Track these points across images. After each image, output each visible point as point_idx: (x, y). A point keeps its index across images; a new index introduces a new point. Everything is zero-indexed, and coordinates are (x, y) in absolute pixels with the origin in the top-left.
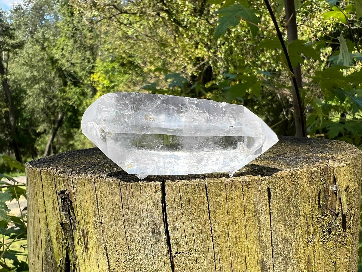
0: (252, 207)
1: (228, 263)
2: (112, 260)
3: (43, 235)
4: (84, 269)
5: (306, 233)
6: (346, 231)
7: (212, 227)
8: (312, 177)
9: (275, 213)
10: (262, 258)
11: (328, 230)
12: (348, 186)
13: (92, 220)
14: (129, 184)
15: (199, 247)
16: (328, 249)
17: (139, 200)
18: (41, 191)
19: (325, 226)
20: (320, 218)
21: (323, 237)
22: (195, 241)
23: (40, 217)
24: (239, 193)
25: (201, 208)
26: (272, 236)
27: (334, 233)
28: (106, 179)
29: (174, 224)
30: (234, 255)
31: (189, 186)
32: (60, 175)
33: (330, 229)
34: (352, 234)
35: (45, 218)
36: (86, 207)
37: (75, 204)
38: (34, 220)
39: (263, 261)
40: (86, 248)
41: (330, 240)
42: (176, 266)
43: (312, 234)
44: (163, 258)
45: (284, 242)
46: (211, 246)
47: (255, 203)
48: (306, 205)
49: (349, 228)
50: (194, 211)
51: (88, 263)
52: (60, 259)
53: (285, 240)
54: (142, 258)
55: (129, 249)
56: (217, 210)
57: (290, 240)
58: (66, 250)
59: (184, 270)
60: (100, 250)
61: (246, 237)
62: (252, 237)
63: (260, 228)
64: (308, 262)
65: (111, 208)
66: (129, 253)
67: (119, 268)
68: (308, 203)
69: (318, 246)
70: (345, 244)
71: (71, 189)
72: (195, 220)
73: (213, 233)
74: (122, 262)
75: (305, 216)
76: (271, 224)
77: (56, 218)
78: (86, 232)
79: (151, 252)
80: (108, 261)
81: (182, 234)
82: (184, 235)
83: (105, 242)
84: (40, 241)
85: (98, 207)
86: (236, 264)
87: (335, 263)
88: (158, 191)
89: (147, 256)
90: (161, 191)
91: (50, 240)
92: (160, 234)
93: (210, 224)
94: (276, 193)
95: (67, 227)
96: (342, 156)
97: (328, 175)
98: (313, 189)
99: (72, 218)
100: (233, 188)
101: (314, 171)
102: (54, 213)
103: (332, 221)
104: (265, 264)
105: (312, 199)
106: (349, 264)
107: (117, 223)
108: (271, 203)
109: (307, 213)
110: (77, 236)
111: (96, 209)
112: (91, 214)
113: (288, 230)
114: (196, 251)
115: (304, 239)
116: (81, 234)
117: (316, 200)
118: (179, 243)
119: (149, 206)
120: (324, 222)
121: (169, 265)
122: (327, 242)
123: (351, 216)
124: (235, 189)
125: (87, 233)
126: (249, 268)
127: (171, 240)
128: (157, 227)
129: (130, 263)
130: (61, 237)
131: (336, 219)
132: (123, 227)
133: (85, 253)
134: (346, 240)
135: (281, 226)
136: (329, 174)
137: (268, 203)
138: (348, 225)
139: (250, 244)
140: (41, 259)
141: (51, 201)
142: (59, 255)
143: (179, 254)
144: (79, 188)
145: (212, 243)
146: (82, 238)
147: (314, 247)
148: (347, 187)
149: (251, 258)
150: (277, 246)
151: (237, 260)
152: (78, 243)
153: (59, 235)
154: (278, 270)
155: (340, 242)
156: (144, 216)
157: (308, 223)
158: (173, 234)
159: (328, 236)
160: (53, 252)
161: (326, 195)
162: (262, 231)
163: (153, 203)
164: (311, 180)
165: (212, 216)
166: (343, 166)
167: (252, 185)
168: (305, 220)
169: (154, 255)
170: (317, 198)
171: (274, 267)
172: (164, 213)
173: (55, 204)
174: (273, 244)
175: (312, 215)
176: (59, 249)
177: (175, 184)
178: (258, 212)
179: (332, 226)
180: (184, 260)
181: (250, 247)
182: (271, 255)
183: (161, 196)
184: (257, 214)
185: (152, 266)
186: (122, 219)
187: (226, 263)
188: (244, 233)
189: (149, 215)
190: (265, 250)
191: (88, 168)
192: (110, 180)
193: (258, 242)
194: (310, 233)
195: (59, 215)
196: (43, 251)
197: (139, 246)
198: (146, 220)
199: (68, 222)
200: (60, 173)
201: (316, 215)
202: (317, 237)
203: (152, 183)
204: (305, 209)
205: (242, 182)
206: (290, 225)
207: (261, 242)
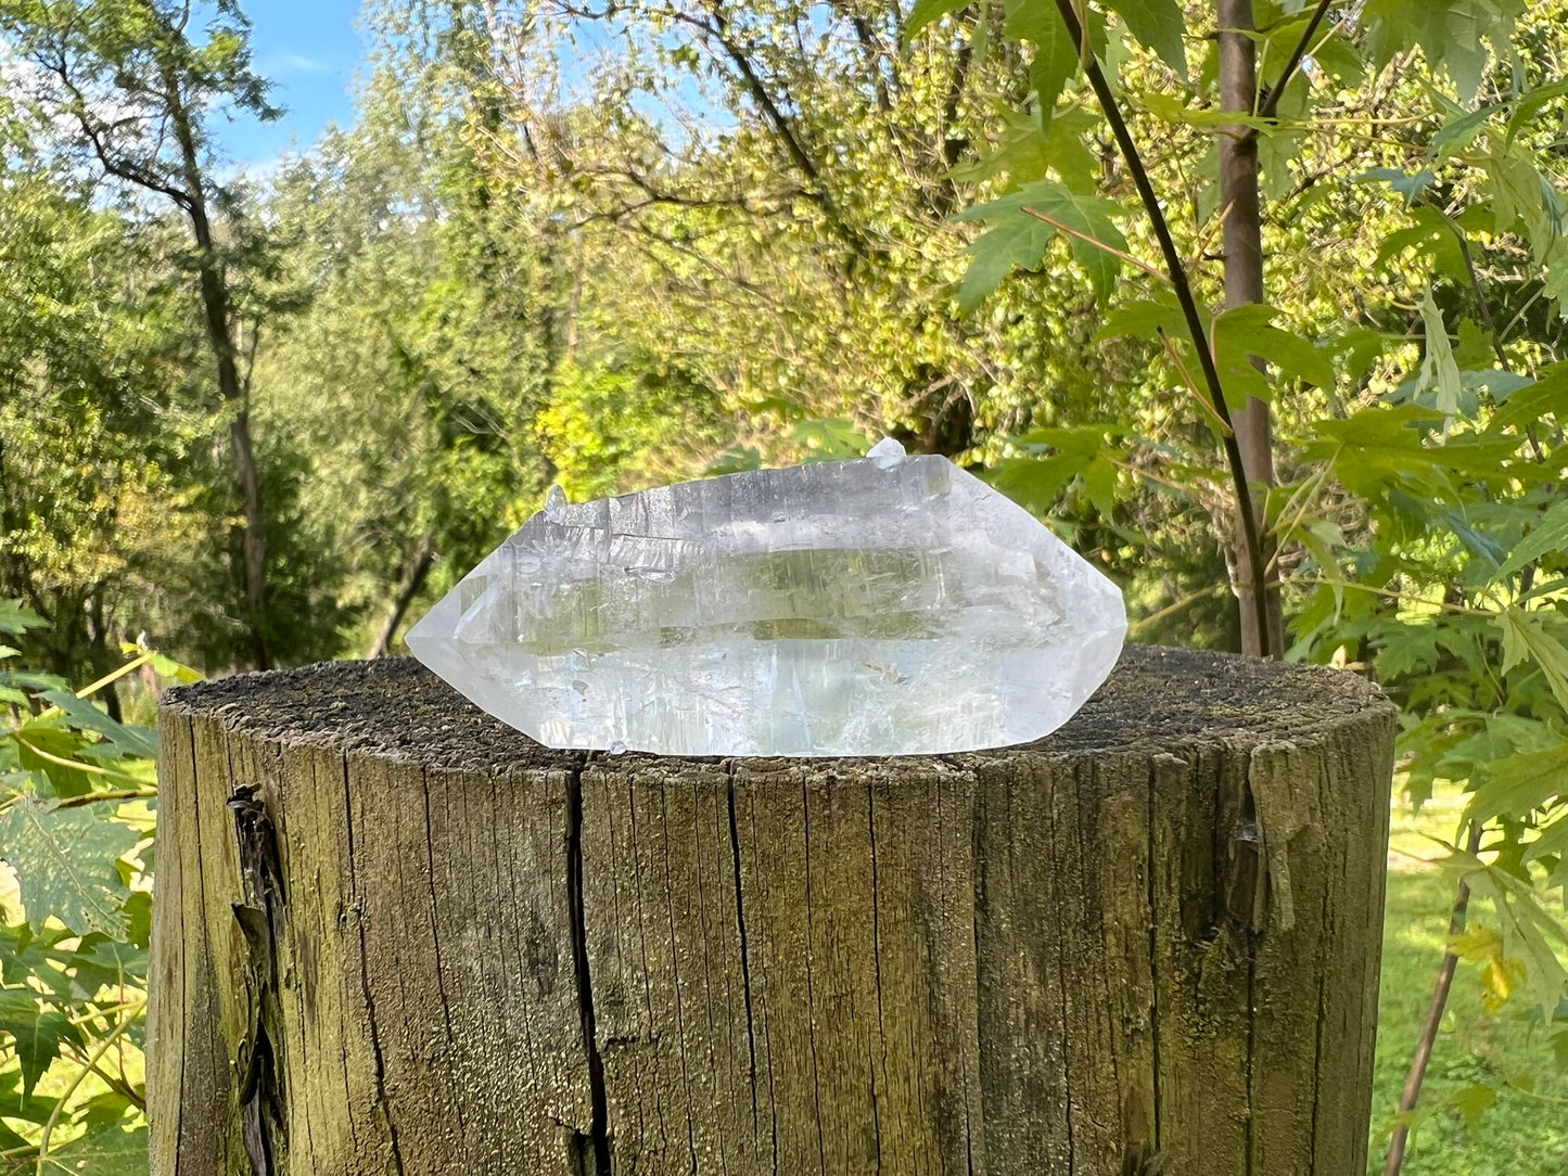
0: (903, 885)
1: (804, 1094)
2: (391, 1056)
3: (191, 951)
4: (303, 1081)
5: (1125, 997)
6: (1295, 1003)
7: (748, 952)
8: (1155, 784)
10: (937, 1082)
11: (1218, 993)
12: (1306, 829)
13: (331, 900)
14: (457, 774)
15: (693, 1024)
16: (1218, 1067)
17: (486, 833)
18: (189, 788)
19: (1204, 975)
20: (1186, 943)
21: (1197, 1018)
22: (682, 999)
23: (186, 882)
24: (855, 830)
25: (708, 877)
27: (1243, 1008)
28: (384, 750)
29: (608, 932)
30: (828, 1064)
31: (667, 791)
32: (245, 731)
33: (1227, 989)
35: (198, 887)
36: (317, 851)
37: (285, 842)
38: (166, 894)
39: (940, 1093)
40: (311, 1004)
41: (1229, 1035)
42: (607, 1088)
43: (1150, 1003)
44: (564, 1055)
45: (1033, 1026)
46: (740, 1020)
47: (918, 872)
48: (1125, 893)
50: (680, 885)
51: (314, 1058)
52: (236, 1041)
53: (1039, 1019)
54: (492, 1052)
55: (447, 1015)
56: (770, 889)
57: (1060, 1024)
58: (258, 1010)
59: (637, 1109)
60: (351, 1013)
61: (876, 995)
62: (902, 997)
63: (933, 967)
64: (1128, 1113)
65: (392, 861)
66: (449, 1029)
67: (412, 1084)
68: (1134, 884)
69: (1175, 1055)
70: (1294, 1054)
71: (272, 784)
72: (684, 921)
73: (750, 975)
74: (423, 1062)
75: (1124, 934)
77: (230, 892)
78: (312, 944)
79: (521, 1031)
80: (379, 1058)
81: (633, 971)
82: (640, 973)
83: (370, 983)
84: (179, 973)
85: (352, 853)
86: (834, 1097)
87: (1247, 1125)
88: (553, 802)
89: (510, 1044)
90: (564, 806)
91: (211, 968)
92: (555, 965)
93: (739, 940)
94: (1010, 838)
95: (258, 924)
96: (1302, 718)
97: (1227, 782)
99: (272, 892)
100: (834, 807)
101: (1163, 761)
102: (226, 872)
103: (1238, 960)
104: (948, 1104)
105: (1153, 871)
107: (412, 916)
109: (1130, 923)
110: (285, 963)
111: (345, 860)
112: (330, 879)
113: (1051, 983)
114: (685, 1036)
115: (1115, 1021)
116: (298, 953)
117: (1169, 876)
118: (622, 1003)
119: (521, 857)
120: (1200, 961)
121: (583, 1086)
122: (1214, 1040)
124: (841, 812)
125: (315, 947)
126: (884, 1118)
127: (594, 990)
128: (547, 939)
129: (451, 1069)
130: (244, 962)
131: (1252, 954)
132: (431, 932)
133: (307, 1021)
134: (1297, 1040)
135: (1025, 966)
136: (1232, 781)
139: (894, 1025)
140: (180, 1038)
141: (218, 825)
142: (237, 1030)
143: (622, 1047)
144: (299, 781)
145: (743, 1012)
146: (301, 967)
147: (1155, 1054)
148: (1299, 835)
149: (894, 1078)
150: (1006, 1039)
151: (837, 1082)
152: (288, 986)
153: (239, 952)
156: (502, 894)
157: (1132, 962)
158: (602, 969)
159: (1217, 1017)
160: (219, 1015)
161: (1219, 861)
162: (943, 979)
163: (536, 846)
164: (1149, 796)
165: (749, 908)
166: (1284, 753)
167: (909, 799)
168: (1123, 947)
169: (534, 1046)
170: (1176, 866)
172: (575, 889)
173: (229, 839)
175: (1152, 932)
176: (238, 1003)
177: (615, 782)
178: (930, 906)
180: (640, 1067)
181: (890, 1035)
183: (565, 822)
184: (923, 913)
185: (524, 1085)
186: (428, 903)
187: (798, 1091)
188: (868, 982)
189: (518, 891)
190: (952, 1055)
191: (354, 715)
192: (396, 755)
193: (925, 1020)
194: (1143, 1002)
195: (239, 878)
196: (188, 1010)
197: (484, 1005)
198: (506, 909)
199: (262, 904)
200: (248, 725)
201: (1169, 934)
202: (1172, 1017)
203: (537, 775)
204: (1124, 906)
205: (868, 787)
206: (1062, 962)
207: (938, 1021)
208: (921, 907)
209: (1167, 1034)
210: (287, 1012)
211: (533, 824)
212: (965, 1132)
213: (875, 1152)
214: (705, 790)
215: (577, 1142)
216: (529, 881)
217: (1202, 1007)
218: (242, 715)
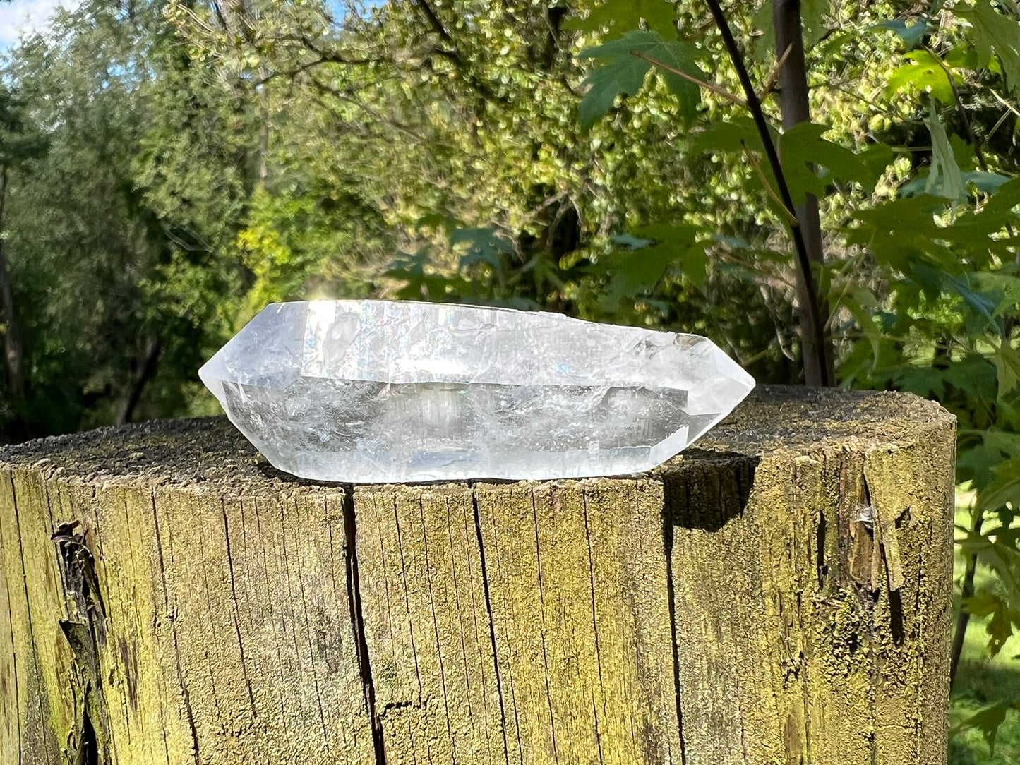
0: (613, 567)
1: (544, 737)
2: (204, 730)
3: (21, 662)
4: (128, 758)
5: (781, 646)
6: (902, 643)
7: (495, 628)
8: (798, 480)
9: (686, 589)
10: (645, 721)
11: (849, 639)
12: (907, 510)
13: (146, 611)
14: (251, 501)
15: (454, 688)
16: (849, 696)
17: (278, 547)
18: (12, 530)
19: (838, 627)
20: (823, 602)
21: (833, 659)
22: (445, 669)
23: (13, 607)
24: (574, 526)
25: (461, 571)
26: (676, 656)
27: (866, 650)
28: (185, 486)
29: (382, 619)
30: (561, 712)
31: (425, 504)
32: (61, 479)
33: (854, 637)
34: (922, 655)
35: (25, 609)
36: (132, 572)
37: (102, 566)
39: (648, 729)
40: (133, 695)
41: (856, 671)
42: (387, 744)
43: (799, 649)
44: (350, 720)
45: (714, 673)
46: (491, 682)
47: (624, 557)
48: (778, 566)
49: (913, 636)
50: (438, 579)
51: (137, 739)
52: (65, 731)
53: (718, 667)
54: (290, 722)
55: (251, 696)
56: (510, 577)
57: (733, 670)
58: (83, 705)
59: (412, 759)
60: (169, 700)
61: (596, 656)
62: (615, 656)
63: (637, 632)
64: (789, 733)
65: (199, 575)
66: (253, 707)
67: (224, 753)
68: (784, 559)
69: (818, 689)
70: (903, 683)
71: (89, 520)
72: (443, 607)
73: (497, 646)
74: (232, 735)
75: (778, 597)
76: (673, 620)
77: (54, 611)
78: (132, 647)
79: (314, 704)
80: (194, 734)
81: (404, 649)
82: (410, 651)
83: (184, 674)
84: (11, 681)
85: (163, 571)
86: (567, 738)
87: (872, 738)
88: (332, 518)
89: (306, 715)
90: (341, 521)
91: (40, 674)
92: (340, 649)
93: (487, 619)
95: (82, 635)
96: (893, 427)
97: (847, 477)
98: (800, 519)
99: (93, 608)
100: (557, 510)
101: (801, 462)
102: (49, 596)
103: (861, 613)
104: (655, 737)
105: (797, 548)
106: (915, 742)
107: (218, 617)
108: (674, 558)
109: (783, 588)
110: (108, 663)
111: (157, 577)
112: (144, 594)
113: (726, 639)
114: (448, 698)
115: (774, 665)
116: (119, 655)
117: (809, 550)
118: (396, 675)
119: (308, 564)
120: (834, 615)
121: (367, 744)
122: (846, 676)
123: (917, 601)
124: (562, 513)
125: (134, 650)
126: (606, 752)
127: (373, 667)
128: (331, 629)
129: (256, 738)
130: (69, 668)
131: (871, 609)
132: (234, 630)
133: (129, 710)
134: (904, 672)
135: (706, 627)
136: (851, 476)
137: (662, 557)
138: (908, 627)
139: (610, 678)
140: (15, 733)
141: (40, 558)
142: (65, 721)
143: (397, 710)
144: (113, 515)
145: (493, 675)
146: (122, 666)
147: (804, 689)
148: (903, 514)
149: (612, 720)
150: (694, 684)
151: (569, 726)
152: (111, 683)
153: (64, 660)
154: (697, 759)
155: (886, 678)
156: (293, 595)
157: (786, 619)
158: (378, 649)
159: (847, 657)
160: (49, 712)
161: (843, 539)
162: (647, 640)
163: (320, 555)
164: (792, 489)
165: (494, 594)
166: (890, 452)
167: (615, 500)
168: (778, 608)
169: (325, 714)
170: (814, 543)
171: (683, 749)
172: (353, 587)
173: (51, 569)
174: (681, 679)
175: (799, 594)
176: (65, 701)
177: (382, 500)
178: (634, 584)
179: (860, 628)
180: (413, 725)
181: (608, 686)
182: (675, 713)
183: (342, 534)
184: (629, 590)
185: (318, 746)
186: (230, 606)
187: (538, 736)
188: (589, 646)
189: (307, 592)
190: (655, 698)
191: (150, 462)
192: (197, 489)
193: (634, 672)
194: (794, 648)
195: (61, 600)
196: (22, 710)
197: (282, 687)
198: (298, 606)
199: (84, 619)
200: (62, 474)
201: (811, 596)
202: (816, 660)
203: (316, 497)
204: (778, 576)
205: (582, 493)
206: (734, 622)
207: (644, 673)
208: (628, 585)
209: (813, 672)
210: (112, 705)
211: (316, 537)
212: (668, 758)
214: (454, 502)
216: (315, 583)
217: (837, 651)
218: (56, 467)
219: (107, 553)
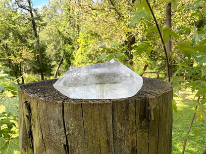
0: (103, 116)
3: (22, 119)
7: (84, 124)
13: (36, 115)
14: (49, 102)
19: (142, 126)
20: (140, 122)
24: (97, 109)
27: (148, 129)
29: (67, 121)
30: (94, 137)
31: (74, 104)
35: (23, 111)
39: (108, 140)
41: (146, 132)
42: (68, 139)
47: (105, 114)
57: (124, 132)
60: (39, 129)
61: (100, 129)
62: (103, 129)
66: (50, 132)
71: (29, 101)
73: (84, 127)
78: (35, 120)
80: (42, 134)
81: (70, 126)
84: (21, 122)
86: (95, 141)
87: (148, 143)
90: (62, 106)
91: (25, 122)
92: (61, 125)
94: (117, 109)
100: (94, 106)
104: (109, 142)
107: (45, 118)
109: (133, 119)
111: (37, 111)
112: (36, 113)
113: (122, 127)
115: (131, 131)
117: (138, 113)
119: (57, 112)
120: (142, 124)
121: (65, 139)
127: (66, 128)
128: (60, 122)
129: (50, 136)
131: (149, 123)
132: (47, 120)
135: (119, 125)
140: (22, 129)
142: (28, 129)
143: (69, 135)
147: (136, 135)
148: (155, 108)
149: (102, 139)
152: (32, 125)
158: (67, 125)
162: (108, 127)
163: (59, 111)
165: (84, 119)
166: (153, 98)
167: (104, 105)
168: (132, 122)
169: (59, 134)
182: (112, 138)
187: (90, 140)
188: (99, 127)
191: (40, 91)
192: (43, 99)
194: (134, 129)
198: (55, 118)
199: (29, 115)
200: (27, 93)
201: (138, 121)
202: (138, 131)
203: (58, 102)
204: (132, 117)
205: (98, 104)
208: (105, 118)
209: (138, 133)
210: (32, 128)
211: (58, 108)
212: (111, 145)
213: (100, 147)
214: (78, 105)
215: (65, 146)
216: (58, 115)
217: (142, 129)
218: (27, 91)
219: (32, 106)
